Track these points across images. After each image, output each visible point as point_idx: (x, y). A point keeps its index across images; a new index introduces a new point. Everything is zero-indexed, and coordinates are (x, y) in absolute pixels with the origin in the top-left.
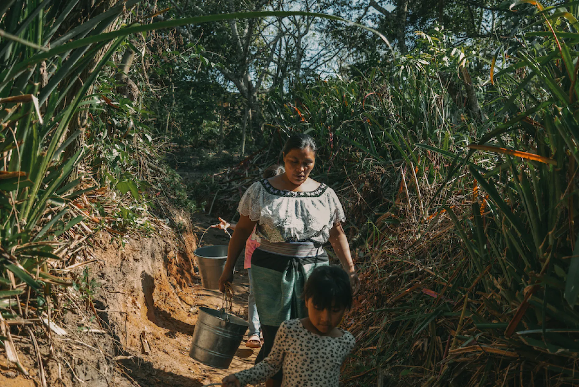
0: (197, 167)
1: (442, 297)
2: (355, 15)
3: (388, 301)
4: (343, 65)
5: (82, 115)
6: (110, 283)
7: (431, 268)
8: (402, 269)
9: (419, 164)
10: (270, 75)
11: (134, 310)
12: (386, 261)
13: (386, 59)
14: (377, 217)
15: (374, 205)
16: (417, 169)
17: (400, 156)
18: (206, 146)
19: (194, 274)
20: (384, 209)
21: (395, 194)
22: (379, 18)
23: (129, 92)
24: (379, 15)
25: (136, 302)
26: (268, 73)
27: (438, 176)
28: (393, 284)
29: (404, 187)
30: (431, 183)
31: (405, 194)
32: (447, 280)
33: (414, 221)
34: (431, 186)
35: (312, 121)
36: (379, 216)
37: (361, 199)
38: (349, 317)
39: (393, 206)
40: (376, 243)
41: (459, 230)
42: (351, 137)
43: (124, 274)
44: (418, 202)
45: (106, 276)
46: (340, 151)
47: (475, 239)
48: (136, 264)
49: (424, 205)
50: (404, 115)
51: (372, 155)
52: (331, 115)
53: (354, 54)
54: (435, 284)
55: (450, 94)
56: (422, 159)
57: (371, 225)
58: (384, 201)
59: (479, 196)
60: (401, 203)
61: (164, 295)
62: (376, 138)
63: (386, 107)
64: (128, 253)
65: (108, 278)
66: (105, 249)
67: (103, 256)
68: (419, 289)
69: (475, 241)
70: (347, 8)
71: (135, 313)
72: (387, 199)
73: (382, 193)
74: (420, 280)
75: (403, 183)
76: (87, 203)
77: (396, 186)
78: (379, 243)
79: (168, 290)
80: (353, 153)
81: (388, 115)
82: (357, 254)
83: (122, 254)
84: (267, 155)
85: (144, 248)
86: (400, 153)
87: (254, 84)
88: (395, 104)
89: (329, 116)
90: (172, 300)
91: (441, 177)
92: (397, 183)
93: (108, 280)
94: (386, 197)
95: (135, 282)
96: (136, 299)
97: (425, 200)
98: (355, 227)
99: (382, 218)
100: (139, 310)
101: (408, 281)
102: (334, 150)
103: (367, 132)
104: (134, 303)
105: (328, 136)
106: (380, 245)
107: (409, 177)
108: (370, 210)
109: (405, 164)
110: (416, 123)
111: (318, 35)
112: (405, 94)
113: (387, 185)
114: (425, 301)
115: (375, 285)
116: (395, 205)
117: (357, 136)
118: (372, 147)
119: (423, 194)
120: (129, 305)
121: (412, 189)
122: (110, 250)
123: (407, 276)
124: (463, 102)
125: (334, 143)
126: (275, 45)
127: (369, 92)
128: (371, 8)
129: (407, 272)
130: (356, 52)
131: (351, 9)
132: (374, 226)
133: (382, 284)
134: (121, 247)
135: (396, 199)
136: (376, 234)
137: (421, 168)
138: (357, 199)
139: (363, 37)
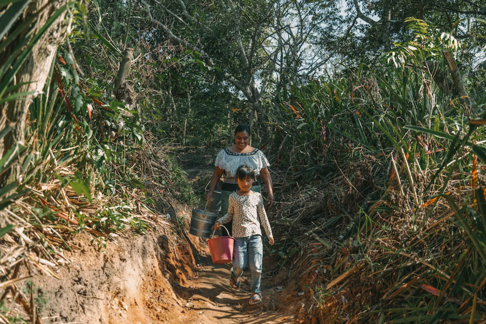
0: (210, 165)
1: (445, 296)
2: (345, 27)
3: (384, 297)
4: (337, 72)
5: (19, 109)
6: (89, 288)
7: (429, 260)
8: (398, 263)
9: (410, 150)
10: (274, 83)
11: (120, 312)
12: (380, 252)
13: (375, 63)
14: (369, 205)
15: (366, 193)
16: (408, 155)
17: (391, 144)
18: (218, 145)
19: (195, 266)
20: (376, 198)
21: (387, 181)
22: (367, 28)
23: (127, 96)
24: (366, 25)
25: (123, 303)
26: (272, 81)
27: (430, 161)
28: (389, 278)
29: (396, 174)
30: (423, 169)
31: (396, 181)
32: (449, 274)
33: (407, 210)
34: (424, 173)
35: (305, 116)
36: (372, 204)
37: (353, 188)
38: (344, 311)
39: (385, 193)
40: (369, 233)
41: (461, 221)
42: (342, 129)
43: (107, 276)
44: (411, 189)
45: (83, 280)
46: (333, 143)
47: (480, 230)
48: (123, 264)
49: (417, 192)
50: (392, 104)
51: (362, 144)
52: (323, 109)
53: (347, 61)
54: (435, 279)
55: (436, 82)
56: (412, 145)
57: (363, 215)
58: (376, 188)
59: (479, 180)
60: (393, 191)
61: (159, 292)
62: (367, 129)
63: (374, 99)
64: (112, 254)
65: (86, 283)
66: (83, 251)
67: (81, 259)
68: (418, 284)
69: (480, 232)
70: (338, 22)
71: (121, 315)
72: (379, 187)
73: (373, 181)
74: (418, 273)
75: (394, 170)
76: (69, 205)
77: (388, 174)
78: (372, 233)
79: (163, 286)
80: (346, 144)
81: (377, 107)
82: (351, 243)
83: (105, 256)
84: (270, 151)
85: (133, 246)
86: (390, 142)
87: (259, 91)
88: (383, 97)
89: (321, 110)
90: (166, 296)
91: (433, 163)
92: (388, 171)
93: (85, 285)
94: (377, 185)
95: (122, 283)
96: (123, 300)
97: (418, 186)
98: (349, 216)
99: (374, 206)
100: (125, 312)
101: (404, 274)
102: (327, 142)
103: (357, 123)
104: (120, 305)
105: (321, 129)
106: (374, 233)
107: (401, 164)
108: (362, 199)
109: (395, 151)
110: (404, 112)
111: (314, 47)
112: (392, 86)
113: (379, 172)
114: (426, 298)
115: (369, 279)
116: (387, 193)
117: (348, 128)
118: (363, 138)
119: (417, 180)
120: (115, 307)
121: (404, 175)
122: (90, 253)
123: (403, 270)
124: (450, 89)
125: (327, 135)
126: (276, 56)
127: (357, 86)
128: (359, 20)
129: (403, 265)
130: (347, 59)
131: (342, 22)
132: (366, 215)
133: (376, 278)
134: (103, 249)
135: (387, 186)
136: (369, 223)
137: (412, 154)
138: (349, 188)
139: (353, 46)
